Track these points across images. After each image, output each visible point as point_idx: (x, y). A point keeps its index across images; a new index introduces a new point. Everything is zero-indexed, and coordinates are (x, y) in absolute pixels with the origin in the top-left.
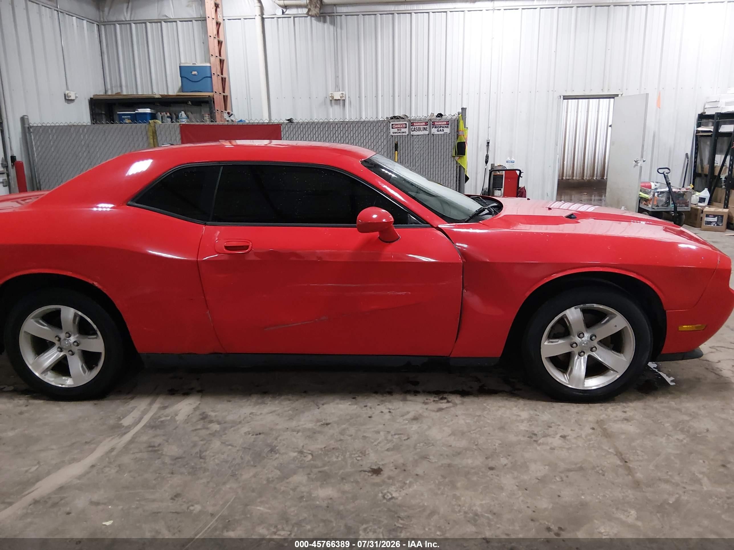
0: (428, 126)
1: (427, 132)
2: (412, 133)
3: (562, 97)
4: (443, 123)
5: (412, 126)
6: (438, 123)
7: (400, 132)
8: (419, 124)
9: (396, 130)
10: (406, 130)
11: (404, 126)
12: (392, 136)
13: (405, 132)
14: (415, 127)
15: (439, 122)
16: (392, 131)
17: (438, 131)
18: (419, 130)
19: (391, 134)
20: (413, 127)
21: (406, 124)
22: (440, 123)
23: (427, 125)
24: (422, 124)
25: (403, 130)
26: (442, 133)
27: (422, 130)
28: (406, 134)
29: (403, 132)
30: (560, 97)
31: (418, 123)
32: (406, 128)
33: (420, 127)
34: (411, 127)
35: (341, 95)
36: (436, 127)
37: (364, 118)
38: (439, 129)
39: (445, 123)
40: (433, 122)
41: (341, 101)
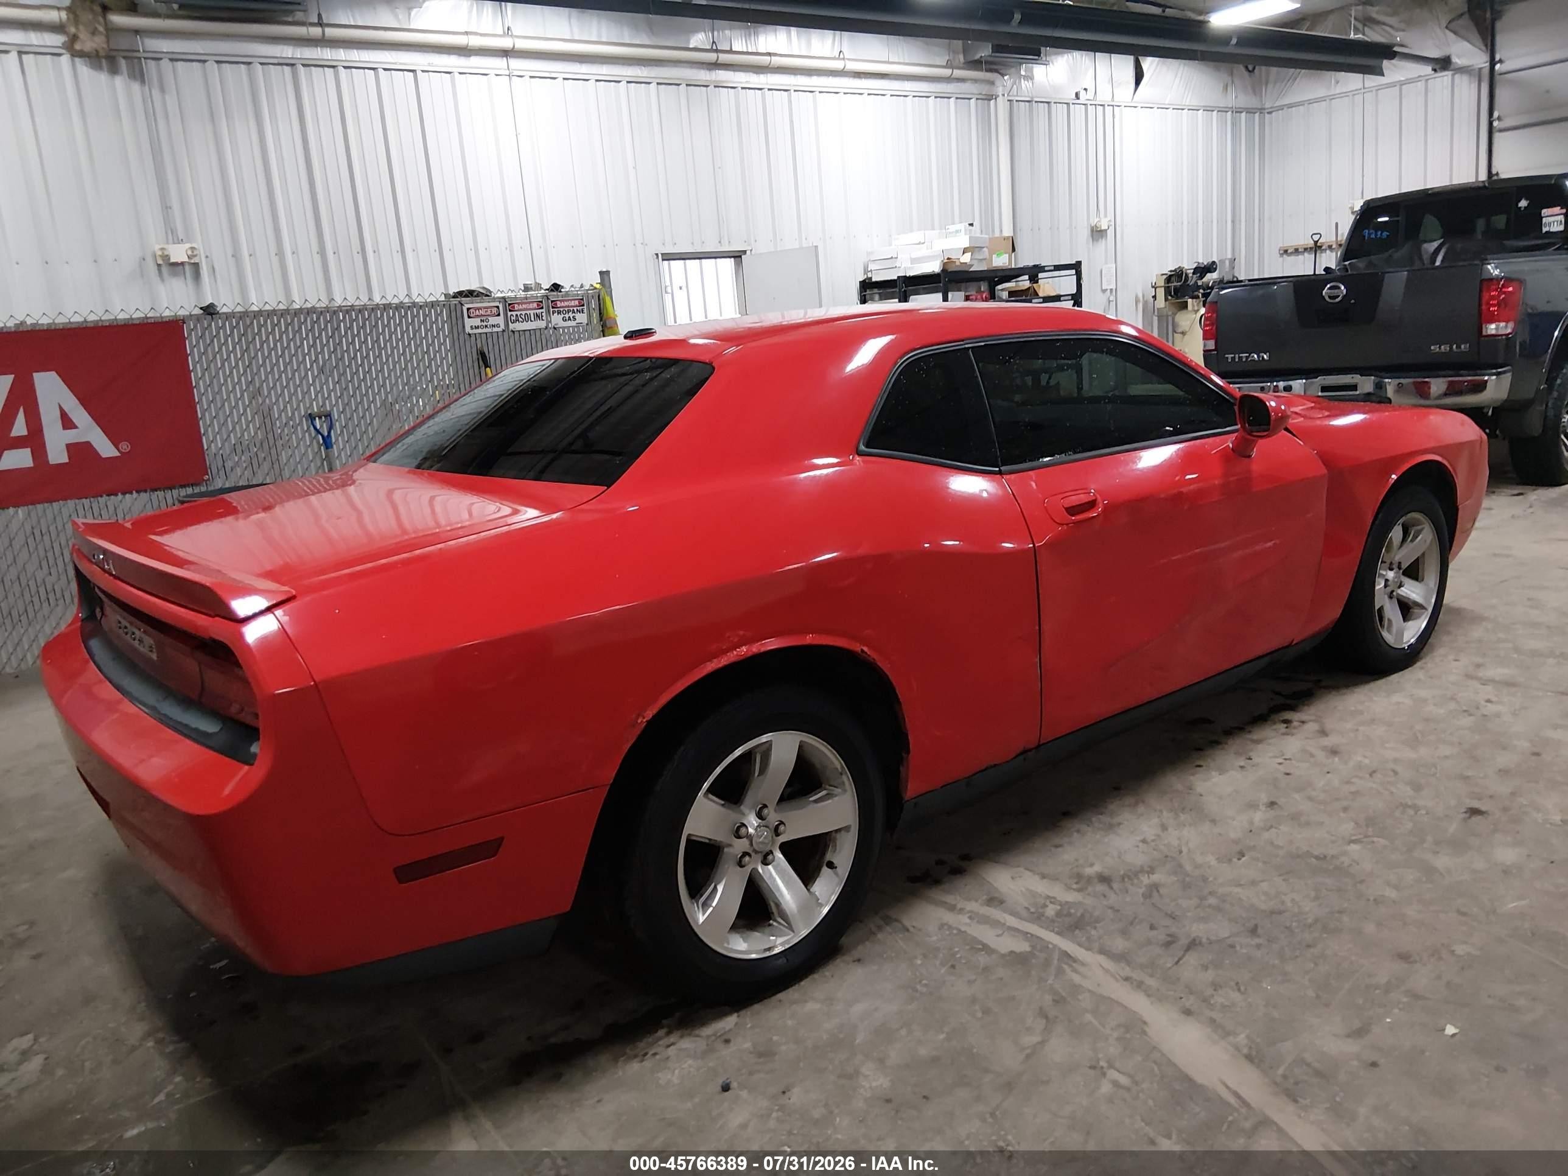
0: (543, 310)
1: (542, 324)
2: (512, 326)
4: (573, 303)
5: (510, 311)
6: (563, 304)
7: (486, 326)
8: (524, 306)
9: (476, 322)
10: (500, 320)
11: (495, 310)
12: (469, 334)
13: (498, 326)
14: (519, 313)
15: (563, 301)
16: (469, 323)
17: (564, 320)
18: (527, 318)
19: (468, 330)
20: (514, 313)
21: (498, 307)
22: (566, 304)
23: (542, 308)
24: (531, 306)
25: (493, 320)
26: (572, 323)
27: (533, 319)
28: (500, 329)
29: (493, 326)
31: (522, 304)
32: (499, 315)
33: (528, 312)
34: (509, 313)
36: (559, 313)
38: (567, 316)
39: (577, 303)
40: (552, 302)
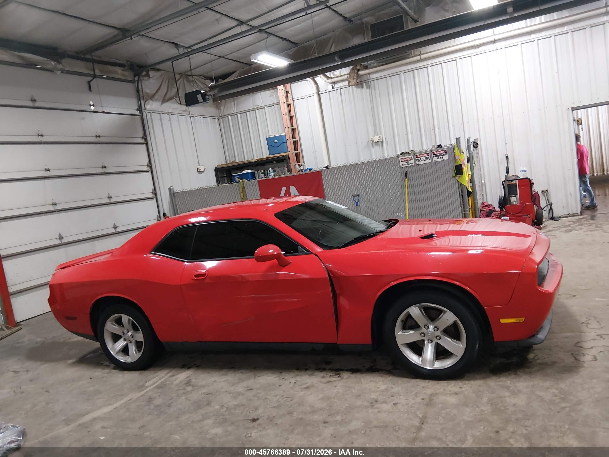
0: (429, 156)
1: (429, 161)
2: (417, 163)
3: (570, 109)
4: (441, 152)
5: (416, 158)
6: (437, 153)
7: (408, 164)
8: (422, 156)
9: (404, 163)
10: (413, 161)
11: (411, 158)
12: (402, 167)
13: (412, 163)
14: (419, 158)
15: (438, 152)
16: (401, 164)
17: (438, 159)
18: (423, 160)
19: (401, 166)
20: (418, 158)
21: (412, 157)
22: (439, 153)
23: (429, 155)
24: (424, 155)
25: (410, 162)
26: (440, 160)
27: (425, 160)
28: (413, 165)
29: (410, 164)
30: (568, 109)
31: (421, 155)
32: (412, 160)
33: (423, 158)
34: (416, 159)
35: (379, 138)
36: (436, 156)
37: (386, 157)
38: (439, 157)
39: (443, 152)
40: (433, 152)
41: (380, 143)
